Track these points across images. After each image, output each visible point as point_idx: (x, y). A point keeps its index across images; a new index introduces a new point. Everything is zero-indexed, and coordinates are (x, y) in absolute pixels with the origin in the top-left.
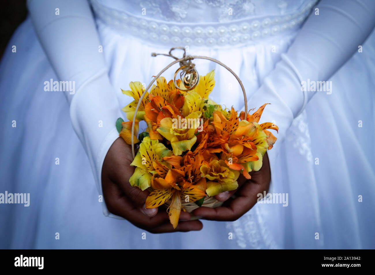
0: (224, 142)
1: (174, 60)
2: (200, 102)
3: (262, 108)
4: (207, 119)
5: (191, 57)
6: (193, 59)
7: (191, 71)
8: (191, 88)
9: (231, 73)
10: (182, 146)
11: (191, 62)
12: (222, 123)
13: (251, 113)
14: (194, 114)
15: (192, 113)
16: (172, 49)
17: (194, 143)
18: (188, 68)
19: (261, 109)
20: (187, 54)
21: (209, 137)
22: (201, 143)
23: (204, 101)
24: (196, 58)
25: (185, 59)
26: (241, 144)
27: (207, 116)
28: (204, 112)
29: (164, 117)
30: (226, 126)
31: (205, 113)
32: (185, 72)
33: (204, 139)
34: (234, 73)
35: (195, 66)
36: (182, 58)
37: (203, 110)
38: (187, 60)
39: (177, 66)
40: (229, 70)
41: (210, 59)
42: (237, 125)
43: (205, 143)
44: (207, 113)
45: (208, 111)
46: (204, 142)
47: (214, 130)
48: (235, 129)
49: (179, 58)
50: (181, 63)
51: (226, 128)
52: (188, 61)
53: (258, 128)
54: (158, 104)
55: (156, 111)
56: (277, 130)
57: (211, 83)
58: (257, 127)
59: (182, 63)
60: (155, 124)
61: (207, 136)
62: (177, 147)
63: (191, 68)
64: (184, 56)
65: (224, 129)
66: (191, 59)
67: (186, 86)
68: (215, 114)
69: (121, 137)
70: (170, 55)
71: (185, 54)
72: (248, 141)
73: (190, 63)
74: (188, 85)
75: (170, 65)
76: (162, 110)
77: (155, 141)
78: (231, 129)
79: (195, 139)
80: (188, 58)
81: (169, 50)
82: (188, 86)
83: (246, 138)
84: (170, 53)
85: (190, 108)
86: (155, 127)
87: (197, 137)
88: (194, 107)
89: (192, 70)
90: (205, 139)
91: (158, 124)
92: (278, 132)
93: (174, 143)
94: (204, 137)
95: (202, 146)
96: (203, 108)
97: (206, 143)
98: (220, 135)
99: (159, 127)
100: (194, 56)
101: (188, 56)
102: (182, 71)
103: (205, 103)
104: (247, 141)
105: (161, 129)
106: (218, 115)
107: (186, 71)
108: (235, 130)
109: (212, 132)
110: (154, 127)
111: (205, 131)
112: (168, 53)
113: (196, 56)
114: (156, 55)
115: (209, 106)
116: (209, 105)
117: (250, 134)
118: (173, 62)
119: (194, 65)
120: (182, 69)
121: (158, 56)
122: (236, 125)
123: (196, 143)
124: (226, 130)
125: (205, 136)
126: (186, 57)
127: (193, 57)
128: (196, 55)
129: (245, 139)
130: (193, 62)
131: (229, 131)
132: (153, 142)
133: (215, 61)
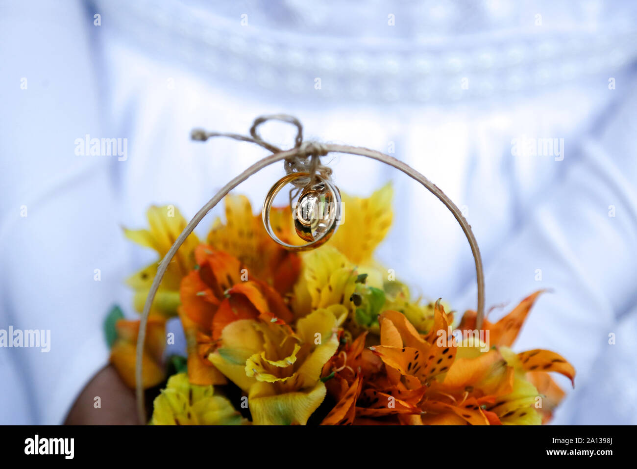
0: (408, 411)
1: (268, 153)
2: (344, 278)
3: (528, 304)
4: (362, 330)
5: (318, 147)
6: (324, 153)
7: (318, 188)
8: (316, 240)
9: (441, 200)
10: (279, 413)
11: (319, 162)
12: (404, 350)
13: (493, 317)
14: (323, 314)
15: (318, 310)
16: (260, 121)
17: (318, 405)
18: (309, 180)
19: (525, 304)
20: (306, 138)
21: (365, 387)
22: (337, 408)
23: (356, 278)
24: (335, 151)
25: (299, 151)
26: (461, 416)
27: (361, 320)
28: (354, 307)
29: (235, 318)
30: (416, 357)
31: (357, 311)
32: (302, 190)
33: (346, 395)
34: (450, 201)
35: (333, 176)
36: (291, 150)
37: (352, 303)
38: (308, 154)
39: (278, 170)
40: (435, 191)
41: (378, 156)
42: (450, 357)
43: (351, 408)
44: (364, 311)
45: (365, 306)
46: (349, 404)
47: (379, 366)
48: (442, 365)
49: (283, 148)
50: (290, 162)
51: (416, 364)
52: (310, 158)
53: (512, 368)
54: (221, 276)
55: (212, 299)
56: (571, 377)
57: (384, 218)
58: (510, 362)
59: (293, 163)
60: (205, 337)
61: (356, 387)
62: (265, 416)
63: (318, 180)
64: (298, 144)
65: (410, 364)
66: (317, 153)
67: (302, 232)
68: (384, 319)
69: (113, 366)
70: (254, 137)
71: (300, 135)
72: (483, 406)
73: (315, 164)
74: (308, 229)
75: (255, 169)
76: (229, 296)
77: (204, 389)
78: (433, 364)
79: (320, 393)
80: (310, 150)
81: (250, 124)
82: (308, 234)
83: (476, 397)
84: (253, 131)
85: (313, 292)
86: (205, 349)
87: (327, 386)
88: (325, 291)
89: (323, 185)
90: (350, 396)
91: (215, 337)
92: (573, 383)
93: (257, 400)
94: (348, 390)
95: (341, 417)
96: (351, 300)
97: (355, 407)
98: (396, 384)
99: (218, 349)
100: (329, 146)
101: (310, 145)
102: (293, 186)
103: (357, 282)
104: (477, 408)
105: (222, 353)
106: (395, 325)
107: (305, 187)
108: (445, 369)
109: (374, 371)
110: (202, 346)
111: (351, 369)
112: (246, 133)
113: (335, 145)
114: (207, 135)
115: (370, 293)
116: (371, 288)
117: (489, 383)
118: (264, 160)
119: (329, 172)
120: (293, 183)
121: (211, 141)
122: (447, 354)
123: (322, 404)
124: (417, 367)
125: (350, 385)
126: (303, 147)
127: (325, 148)
128: (334, 143)
129: (473, 401)
130: (325, 161)
131: (426, 371)
132: (197, 392)
133: (392, 163)
